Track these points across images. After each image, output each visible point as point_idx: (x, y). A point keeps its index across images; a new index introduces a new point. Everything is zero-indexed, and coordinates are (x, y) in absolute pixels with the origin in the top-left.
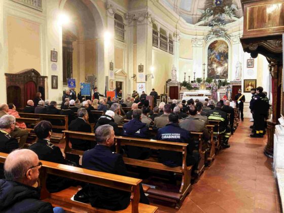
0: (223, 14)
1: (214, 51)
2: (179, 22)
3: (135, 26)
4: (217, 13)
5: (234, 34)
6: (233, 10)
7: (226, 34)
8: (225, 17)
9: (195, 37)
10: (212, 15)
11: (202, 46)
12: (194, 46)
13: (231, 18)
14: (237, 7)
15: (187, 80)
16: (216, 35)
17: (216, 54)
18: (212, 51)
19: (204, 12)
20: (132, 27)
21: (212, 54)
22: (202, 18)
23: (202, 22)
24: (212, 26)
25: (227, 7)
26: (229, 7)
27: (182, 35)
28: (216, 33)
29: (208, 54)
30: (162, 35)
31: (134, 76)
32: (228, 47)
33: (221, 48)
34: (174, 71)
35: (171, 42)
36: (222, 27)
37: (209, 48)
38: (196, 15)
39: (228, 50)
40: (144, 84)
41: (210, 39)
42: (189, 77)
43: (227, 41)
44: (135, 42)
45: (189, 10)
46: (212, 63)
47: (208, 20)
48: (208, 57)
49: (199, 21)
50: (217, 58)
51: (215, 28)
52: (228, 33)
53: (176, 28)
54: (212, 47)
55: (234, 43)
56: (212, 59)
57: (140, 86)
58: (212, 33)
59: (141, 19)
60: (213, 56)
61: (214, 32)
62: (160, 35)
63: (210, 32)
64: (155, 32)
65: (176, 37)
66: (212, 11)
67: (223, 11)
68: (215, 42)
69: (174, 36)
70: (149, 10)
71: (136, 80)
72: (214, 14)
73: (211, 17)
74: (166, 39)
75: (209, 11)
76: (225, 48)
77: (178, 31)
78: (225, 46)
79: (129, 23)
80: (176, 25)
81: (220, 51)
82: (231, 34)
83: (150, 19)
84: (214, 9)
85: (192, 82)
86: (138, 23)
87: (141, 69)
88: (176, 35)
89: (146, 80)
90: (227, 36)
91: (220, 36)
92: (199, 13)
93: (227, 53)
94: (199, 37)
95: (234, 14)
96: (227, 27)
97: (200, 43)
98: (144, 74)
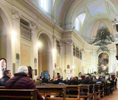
0: (106, 40)
1: (102, 58)
2: (84, 43)
3: (65, 46)
4: (103, 39)
5: (111, 50)
6: (111, 38)
7: (107, 49)
8: (107, 41)
9: (92, 51)
10: (100, 40)
11: (95, 55)
12: (91, 55)
13: (110, 42)
14: (113, 37)
15: (89, 73)
16: (102, 50)
17: (103, 60)
18: (100, 58)
19: (96, 38)
20: (64, 47)
21: (100, 59)
22: (95, 41)
23: (95, 43)
24: (100, 45)
25: (107, 36)
26: (109, 36)
27: (85, 50)
28: (103, 49)
29: (98, 60)
30: (77, 50)
31: (65, 71)
32: (108, 56)
33: (105, 57)
34: (83, 68)
35: (81, 53)
36: (105, 46)
37: (99, 57)
38: (92, 40)
39: (108, 58)
40: (70, 74)
41: (99, 52)
42: (90, 71)
43: (108, 53)
44: (65, 54)
45: (89, 37)
46: (100, 64)
47: (98, 42)
48: (98, 61)
49: (94, 43)
50: (103, 61)
51: (102, 46)
52: (108, 49)
53: (83, 47)
54: (100, 56)
55: (111, 54)
56: (100, 62)
57: (68, 75)
58: (100, 49)
59: (68, 43)
60: (101, 61)
61: (101, 48)
62: (76, 50)
63: (99, 48)
64: (74, 49)
65: (83, 51)
66: (100, 38)
67: (106, 38)
68: (102, 54)
69: (82, 50)
70: (72, 39)
71: (66, 72)
72: (101, 39)
73: (100, 41)
74: (78, 52)
75: (99, 38)
76: (107, 56)
77: (84, 48)
78: (107, 55)
79: (62, 45)
80: (83, 45)
81: (104, 58)
82: (110, 50)
83: (72, 43)
84: (101, 37)
85: (92, 73)
86: (67, 45)
87: (68, 67)
88: (83, 50)
89: (71, 72)
90: (108, 51)
91: (104, 51)
92: (94, 39)
93: (108, 59)
94: (94, 51)
95: (111, 40)
96: (108, 46)
97: (94, 54)
98: (70, 69)
